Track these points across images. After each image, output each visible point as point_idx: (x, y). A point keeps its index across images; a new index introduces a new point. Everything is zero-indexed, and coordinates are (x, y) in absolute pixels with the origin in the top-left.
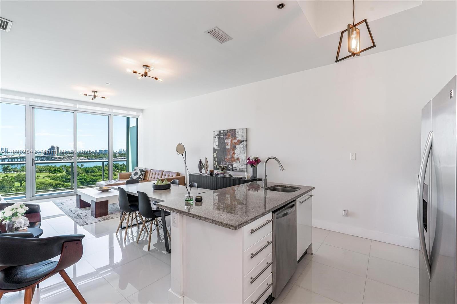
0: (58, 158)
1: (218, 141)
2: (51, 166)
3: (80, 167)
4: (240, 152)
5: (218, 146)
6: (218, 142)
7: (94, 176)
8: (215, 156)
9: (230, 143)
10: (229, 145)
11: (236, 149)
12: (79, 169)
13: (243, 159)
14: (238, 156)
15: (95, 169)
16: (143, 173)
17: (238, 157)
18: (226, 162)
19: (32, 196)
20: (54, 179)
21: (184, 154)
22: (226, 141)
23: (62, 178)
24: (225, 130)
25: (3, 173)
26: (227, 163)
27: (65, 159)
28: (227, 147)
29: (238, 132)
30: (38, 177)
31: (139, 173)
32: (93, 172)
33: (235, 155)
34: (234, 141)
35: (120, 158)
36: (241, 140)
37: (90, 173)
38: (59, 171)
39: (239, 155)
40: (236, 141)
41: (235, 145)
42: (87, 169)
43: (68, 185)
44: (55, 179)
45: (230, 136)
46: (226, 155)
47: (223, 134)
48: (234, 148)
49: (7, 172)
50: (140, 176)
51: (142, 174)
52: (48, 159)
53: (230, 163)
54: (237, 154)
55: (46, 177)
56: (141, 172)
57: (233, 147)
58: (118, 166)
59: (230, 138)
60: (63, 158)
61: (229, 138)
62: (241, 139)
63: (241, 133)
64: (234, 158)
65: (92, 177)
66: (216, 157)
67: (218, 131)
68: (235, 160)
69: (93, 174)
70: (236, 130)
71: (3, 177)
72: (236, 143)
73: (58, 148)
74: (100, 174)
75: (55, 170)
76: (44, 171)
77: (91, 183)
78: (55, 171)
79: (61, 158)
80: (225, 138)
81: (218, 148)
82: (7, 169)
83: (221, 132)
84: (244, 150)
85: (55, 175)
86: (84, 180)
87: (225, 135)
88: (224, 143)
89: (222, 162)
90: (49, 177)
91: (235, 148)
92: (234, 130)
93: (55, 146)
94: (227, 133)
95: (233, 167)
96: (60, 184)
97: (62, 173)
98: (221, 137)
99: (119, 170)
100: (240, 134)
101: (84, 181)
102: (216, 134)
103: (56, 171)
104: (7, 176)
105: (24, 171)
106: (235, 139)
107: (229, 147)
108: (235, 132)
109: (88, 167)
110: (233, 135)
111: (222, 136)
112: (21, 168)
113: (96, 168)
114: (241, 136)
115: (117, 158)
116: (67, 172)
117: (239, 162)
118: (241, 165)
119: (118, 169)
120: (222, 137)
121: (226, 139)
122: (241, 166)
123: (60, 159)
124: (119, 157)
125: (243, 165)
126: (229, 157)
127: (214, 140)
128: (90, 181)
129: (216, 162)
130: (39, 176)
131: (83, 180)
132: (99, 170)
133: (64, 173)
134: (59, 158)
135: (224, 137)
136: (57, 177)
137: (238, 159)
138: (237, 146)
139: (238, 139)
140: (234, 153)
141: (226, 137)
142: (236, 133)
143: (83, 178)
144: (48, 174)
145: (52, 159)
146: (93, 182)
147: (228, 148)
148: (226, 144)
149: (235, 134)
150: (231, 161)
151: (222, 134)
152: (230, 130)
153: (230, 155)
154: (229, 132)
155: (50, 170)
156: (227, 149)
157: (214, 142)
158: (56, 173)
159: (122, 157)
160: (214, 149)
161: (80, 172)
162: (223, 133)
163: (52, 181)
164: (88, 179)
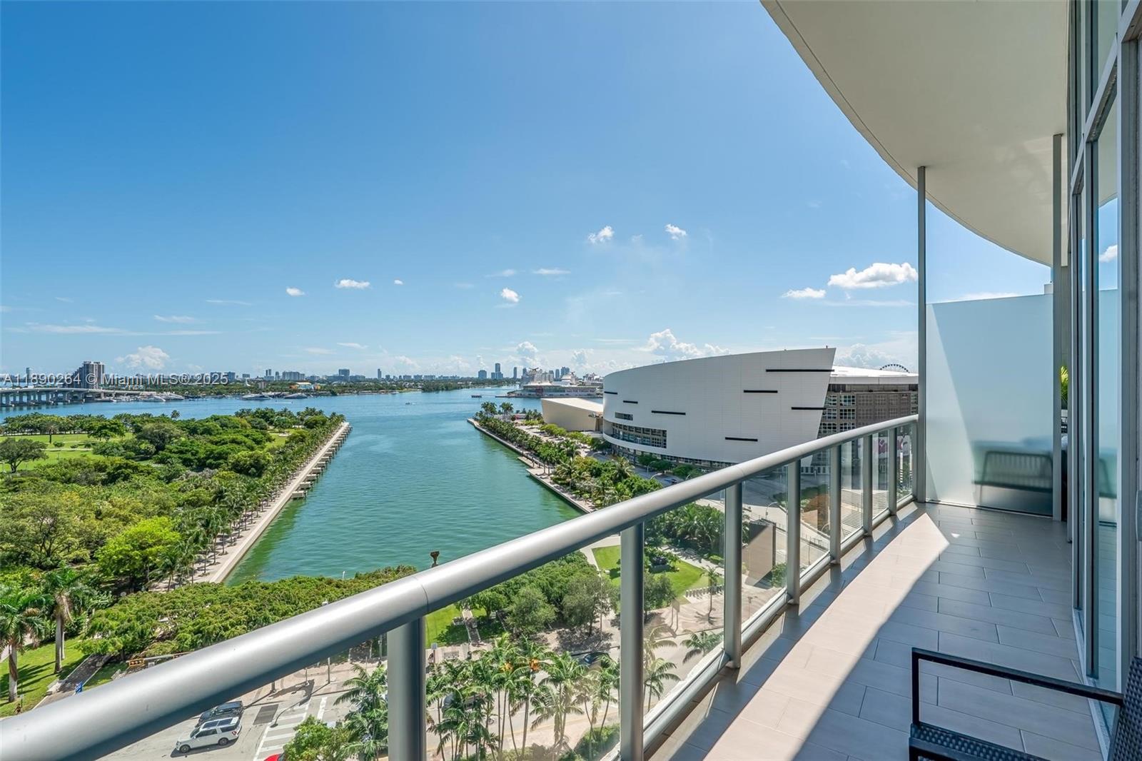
0: (102, 395)
2: (90, 416)
3: (170, 418)
7: (216, 443)
12: (173, 426)
15: (214, 423)
20: (103, 453)
23: (126, 448)
27: (121, 397)
30: (59, 447)
32: (208, 431)
35: (270, 393)
37: (203, 434)
38: (115, 430)
42: (191, 424)
43: (150, 469)
44: (108, 451)
52: (76, 397)
55: (80, 445)
58: (272, 417)
60: (117, 395)
65: (211, 446)
69: (211, 437)
73: (100, 368)
74: (232, 436)
75: (105, 427)
76: (70, 429)
77: (211, 463)
78: (104, 431)
79: (111, 395)
85: (103, 440)
86: (192, 454)
90: (88, 446)
93: (92, 363)
96: (127, 466)
99: (276, 426)
101: (193, 458)
103: (107, 430)
105: (15, 430)
109: (194, 419)
112: (7, 422)
113: (215, 420)
115: (264, 394)
116: (140, 434)
119: (271, 423)
123: (107, 398)
124: (267, 391)
128: (207, 458)
130: (59, 445)
131: (189, 456)
132: (223, 426)
133: (129, 436)
134: (106, 394)
136: (113, 448)
143: (188, 448)
144: (84, 437)
145: (85, 397)
146: (216, 459)
155: (91, 428)
158: (106, 435)
159: (275, 391)
161: (175, 434)
163: (100, 458)
164: (201, 451)
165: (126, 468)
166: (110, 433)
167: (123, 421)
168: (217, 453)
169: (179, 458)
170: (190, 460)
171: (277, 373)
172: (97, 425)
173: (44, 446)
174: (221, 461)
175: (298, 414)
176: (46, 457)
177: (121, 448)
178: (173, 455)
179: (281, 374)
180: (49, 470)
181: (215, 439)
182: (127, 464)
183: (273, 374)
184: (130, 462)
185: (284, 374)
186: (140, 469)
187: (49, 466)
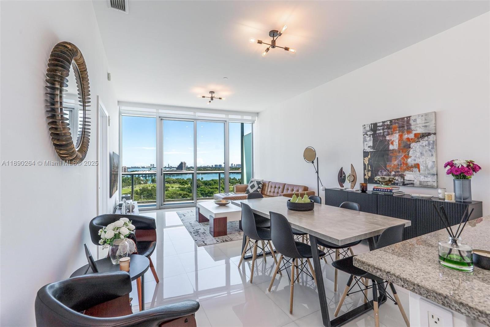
3: (201, 180)
4: (421, 153)
5: (373, 147)
7: (211, 188)
8: (367, 163)
9: (397, 141)
11: (411, 150)
12: (200, 182)
13: (429, 166)
14: (415, 160)
15: (212, 182)
16: (260, 185)
17: (416, 162)
18: (388, 171)
19: (161, 205)
20: (182, 190)
21: (315, 161)
22: (388, 138)
24: (386, 120)
25: (151, 184)
26: (390, 173)
28: (391, 147)
29: (415, 120)
31: (256, 186)
32: (210, 185)
33: (409, 160)
34: (406, 136)
36: (423, 134)
37: (208, 185)
38: (186, 183)
39: (417, 159)
40: (412, 136)
41: (408, 143)
42: (206, 182)
45: (398, 129)
46: (389, 160)
47: (382, 128)
48: (406, 147)
49: (154, 183)
50: (257, 189)
51: (259, 188)
53: (397, 173)
54: (413, 158)
55: (177, 187)
56: (258, 185)
57: (404, 147)
59: (398, 132)
61: (395, 133)
62: (423, 132)
63: (424, 122)
64: (407, 164)
65: (210, 189)
66: (368, 165)
67: (371, 124)
68: (409, 168)
69: (210, 187)
70: (411, 118)
71: (152, 187)
72: (412, 139)
73: (185, 163)
74: (216, 186)
75: (183, 182)
77: (209, 195)
80: (386, 133)
81: (372, 150)
82: (154, 181)
83: (378, 125)
84: (430, 151)
86: (204, 192)
87: (386, 129)
88: (384, 141)
89: (381, 172)
90: (179, 188)
91: (410, 147)
92: (406, 119)
93: (183, 162)
94: (391, 124)
95: (404, 180)
96: (187, 194)
97: (188, 185)
98: (378, 132)
100: (420, 124)
101: (204, 193)
102: (368, 129)
104: (154, 186)
106: (409, 132)
107: (394, 146)
108: (409, 121)
109: (207, 180)
110: (403, 127)
111: (380, 130)
113: (212, 181)
114: (423, 126)
117: (419, 171)
118: (425, 176)
120: (381, 133)
121: (388, 134)
122: (423, 177)
125: (429, 176)
126: (396, 163)
127: (364, 138)
128: (208, 193)
129: (369, 171)
132: (215, 183)
135: (384, 133)
136: (185, 189)
137: (417, 166)
138: (413, 145)
139: (414, 132)
140: (407, 157)
141: (388, 132)
142: (411, 122)
143: (203, 190)
146: (211, 194)
147: (393, 150)
148: (389, 143)
149: (409, 125)
150: (399, 170)
151: (379, 128)
152: (397, 119)
153: (397, 161)
154: (395, 123)
155: (180, 183)
156: (390, 150)
157: (365, 140)
158: (184, 185)
160: (364, 152)
162: (383, 126)
163: (181, 192)
164: (207, 191)
165: (186, 195)
166: (185, 184)
167: (189, 180)
168: (211, 192)
169: (200, 193)
170: (203, 194)
171: (235, 165)
172: (182, 181)
173: (169, 187)
174: (212, 194)
175: (239, 179)
176: (169, 191)
177: (187, 189)
178: (199, 192)
179: (236, 165)
180: (168, 194)
181: (211, 187)
182: (186, 194)
183: (233, 165)
184: (188, 193)
185: (237, 165)
186: (190, 195)
187: (169, 193)
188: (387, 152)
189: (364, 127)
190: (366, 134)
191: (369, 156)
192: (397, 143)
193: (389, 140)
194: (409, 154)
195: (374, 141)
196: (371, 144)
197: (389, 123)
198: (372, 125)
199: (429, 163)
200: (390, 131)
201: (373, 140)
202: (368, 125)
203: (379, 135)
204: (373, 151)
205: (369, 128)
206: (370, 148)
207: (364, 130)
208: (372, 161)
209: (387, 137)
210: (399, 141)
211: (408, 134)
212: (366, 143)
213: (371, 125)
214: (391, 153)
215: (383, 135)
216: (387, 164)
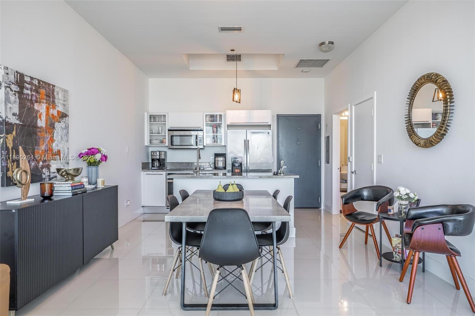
1: (18, 100)
4: (62, 138)
5: (20, 117)
6: (17, 106)
8: (10, 145)
9: (44, 115)
10: (44, 117)
11: (55, 131)
14: (58, 146)
17: (58, 148)
22: (36, 107)
24: (34, 77)
26: (38, 163)
29: (58, 94)
33: (54, 145)
34: (51, 111)
36: (63, 113)
39: (59, 144)
40: (55, 113)
41: (54, 121)
45: (45, 97)
46: (37, 144)
47: (30, 86)
48: (51, 127)
53: (44, 164)
54: (56, 142)
57: (50, 125)
59: (45, 102)
61: (43, 102)
62: (63, 111)
63: (63, 98)
64: (52, 150)
66: (12, 149)
67: (17, 72)
70: (54, 88)
72: (55, 117)
80: (34, 98)
81: (18, 122)
83: (25, 78)
87: (35, 91)
88: (31, 110)
89: (29, 162)
91: (54, 128)
92: (51, 87)
94: (39, 87)
95: (50, 172)
98: (25, 91)
100: (61, 100)
106: (54, 108)
107: (41, 123)
108: (53, 91)
110: (49, 97)
111: (27, 89)
114: (62, 104)
118: (63, 166)
120: (28, 94)
121: (36, 101)
126: (43, 148)
127: (7, 94)
129: (13, 161)
135: (32, 95)
137: (59, 153)
138: (56, 124)
139: (57, 109)
140: (52, 140)
141: (37, 98)
142: (55, 93)
147: (41, 127)
148: (37, 115)
149: (54, 97)
151: (27, 85)
152: (45, 83)
153: (45, 145)
154: (43, 87)
156: (38, 127)
157: (7, 100)
160: (7, 124)
162: (30, 83)
188: (35, 129)
189: (7, 71)
190: (9, 87)
191: (14, 133)
192: (45, 118)
193: (37, 111)
194: (53, 137)
195: (22, 106)
196: (16, 110)
197: (36, 82)
198: (18, 74)
199: (66, 149)
200: (38, 96)
201: (20, 103)
202: (12, 70)
203: (26, 97)
204: (20, 124)
205: (13, 77)
206: (14, 117)
207: (7, 78)
208: (18, 142)
209: (35, 104)
210: (46, 116)
211: (53, 109)
212: (9, 105)
213: (16, 74)
214: (39, 132)
215: (31, 100)
216: (35, 149)
